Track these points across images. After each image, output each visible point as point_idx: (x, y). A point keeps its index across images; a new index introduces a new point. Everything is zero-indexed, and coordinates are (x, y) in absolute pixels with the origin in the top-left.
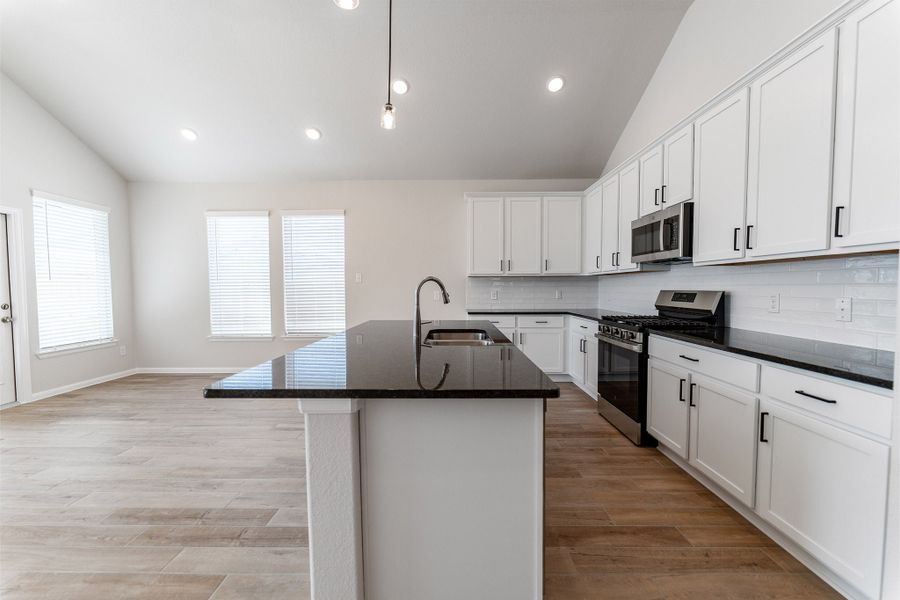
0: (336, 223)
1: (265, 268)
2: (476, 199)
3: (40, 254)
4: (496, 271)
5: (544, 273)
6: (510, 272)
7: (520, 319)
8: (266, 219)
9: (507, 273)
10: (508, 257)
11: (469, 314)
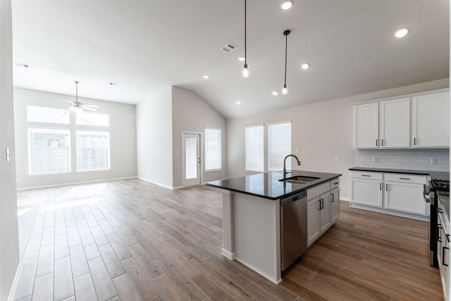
0: (288, 126)
1: (262, 143)
2: (358, 106)
3: (206, 144)
4: (373, 145)
5: (413, 147)
6: (383, 147)
7: (386, 175)
8: (263, 127)
9: (381, 147)
10: (382, 138)
11: (349, 169)
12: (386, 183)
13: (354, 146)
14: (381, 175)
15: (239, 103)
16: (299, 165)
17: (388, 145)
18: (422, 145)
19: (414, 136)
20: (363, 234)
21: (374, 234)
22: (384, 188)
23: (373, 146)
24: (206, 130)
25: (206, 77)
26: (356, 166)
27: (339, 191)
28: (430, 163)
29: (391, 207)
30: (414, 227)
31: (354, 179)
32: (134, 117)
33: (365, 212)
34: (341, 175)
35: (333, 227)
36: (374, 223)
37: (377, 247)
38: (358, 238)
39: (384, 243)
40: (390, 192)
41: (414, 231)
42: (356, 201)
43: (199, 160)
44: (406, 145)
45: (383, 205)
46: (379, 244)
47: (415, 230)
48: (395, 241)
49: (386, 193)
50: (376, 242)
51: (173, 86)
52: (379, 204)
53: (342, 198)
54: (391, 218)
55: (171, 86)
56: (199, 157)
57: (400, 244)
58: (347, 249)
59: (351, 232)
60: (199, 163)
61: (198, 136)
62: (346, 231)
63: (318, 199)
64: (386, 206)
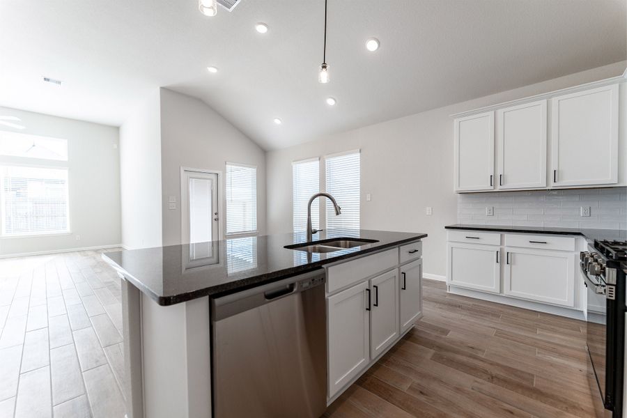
2: (461, 119)
5: (552, 185)
6: (502, 187)
7: (507, 236)
8: (318, 162)
9: (498, 188)
10: (499, 172)
11: (446, 228)
12: (506, 250)
13: (455, 189)
14: (497, 235)
15: (277, 122)
16: (337, 214)
17: (510, 185)
18: (567, 181)
19: (553, 167)
20: (463, 354)
21: (484, 351)
22: (503, 258)
23: (486, 187)
24: (229, 167)
25: (212, 70)
26: (459, 223)
27: (420, 266)
28: (579, 215)
29: (516, 293)
30: (556, 332)
31: (454, 245)
32: (115, 146)
33: (471, 303)
34: (426, 236)
35: (410, 336)
36: (485, 325)
37: (487, 386)
38: (452, 363)
39: (501, 374)
40: (513, 266)
41: (556, 341)
42: (457, 282)
43: (215, 217)
44: (540, 183)
45: (501, 291)
46: (492, 378)
47: (557, 338)
48: (523, 370)
49: (506, 267)
50: (485, 372)
51: (162, 88)
52: (494, 288)
53: (425, 275)
54: (515, 312)
55: (158, 88)
56: (215, 211)
57: (533, 375)
58: (422, 398)
59: (440, 347)
60: (215, 222)
61: (214, 177)
62: (430, 344)
63: (365, 285)
64: (506, 292)
